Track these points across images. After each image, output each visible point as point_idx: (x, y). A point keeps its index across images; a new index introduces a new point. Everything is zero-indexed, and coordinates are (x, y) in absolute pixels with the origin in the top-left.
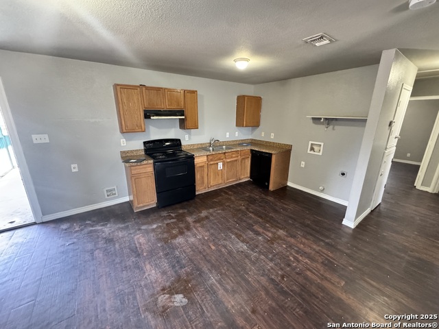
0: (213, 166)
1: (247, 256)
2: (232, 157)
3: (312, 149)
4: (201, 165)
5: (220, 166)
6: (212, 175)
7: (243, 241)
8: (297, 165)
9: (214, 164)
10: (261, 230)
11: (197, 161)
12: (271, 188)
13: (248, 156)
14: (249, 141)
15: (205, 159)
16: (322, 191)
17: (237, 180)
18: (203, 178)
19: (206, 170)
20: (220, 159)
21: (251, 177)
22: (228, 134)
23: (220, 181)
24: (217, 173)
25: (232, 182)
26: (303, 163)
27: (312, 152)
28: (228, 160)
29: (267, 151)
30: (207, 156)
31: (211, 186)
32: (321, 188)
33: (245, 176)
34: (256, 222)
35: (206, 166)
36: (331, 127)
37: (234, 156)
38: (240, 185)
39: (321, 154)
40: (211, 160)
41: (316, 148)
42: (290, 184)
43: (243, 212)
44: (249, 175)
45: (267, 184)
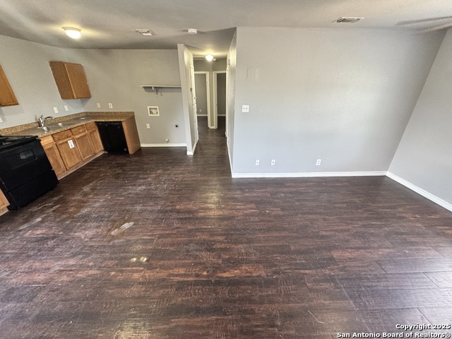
0: (63, 146)
1: (149, 189)
2: (80, 133)
3: (151, 113)
4: (49, 147)
5: (71, 144)
6: (65, 155)
7: (139, 186)
8: (144, 128)
9: (63, 143)
10: (146, 176)
11: (43, 142)
12: (131, 151)
13: (94, 129)
14: (84, 115)
15: (50, 139)
16: (168, 142)
17: (93, 156)
18: (57, 161)
19: (57, 151)
20: (68, 137)
21: (105, 150)
22: (55, 109)
23: (77, 161)
24: (69, 151)
25: (89, 158)
26: (148, 125)
27: (152, 115)
28: (77, 137)
29: (115, 120)
30: (52, 135)
31: (70, 168)
32: (167, 140)
33: (99, 149)
34: (139, 174)
35: (55, 147)
36: (159, 93)
37: (81, 131)
38: (97, 159)
39: (158, 115)
40: (59, 140)
41: (154, 111)
42: (143, 145)
43: (122, 173)
44: (102, 148)
45: (125, 150)
